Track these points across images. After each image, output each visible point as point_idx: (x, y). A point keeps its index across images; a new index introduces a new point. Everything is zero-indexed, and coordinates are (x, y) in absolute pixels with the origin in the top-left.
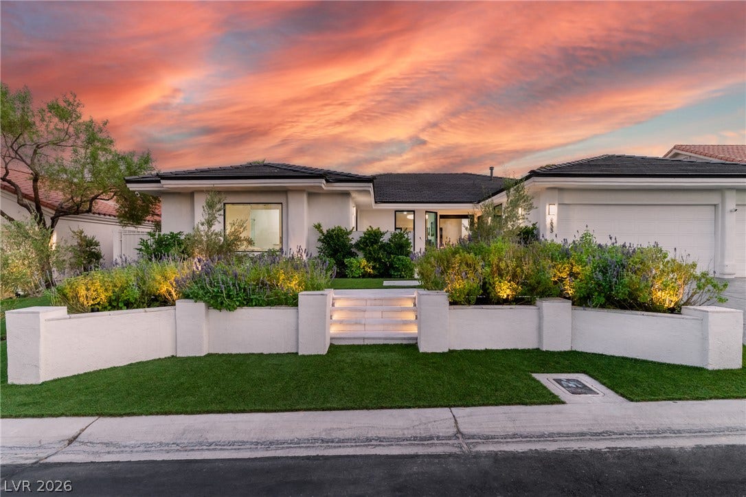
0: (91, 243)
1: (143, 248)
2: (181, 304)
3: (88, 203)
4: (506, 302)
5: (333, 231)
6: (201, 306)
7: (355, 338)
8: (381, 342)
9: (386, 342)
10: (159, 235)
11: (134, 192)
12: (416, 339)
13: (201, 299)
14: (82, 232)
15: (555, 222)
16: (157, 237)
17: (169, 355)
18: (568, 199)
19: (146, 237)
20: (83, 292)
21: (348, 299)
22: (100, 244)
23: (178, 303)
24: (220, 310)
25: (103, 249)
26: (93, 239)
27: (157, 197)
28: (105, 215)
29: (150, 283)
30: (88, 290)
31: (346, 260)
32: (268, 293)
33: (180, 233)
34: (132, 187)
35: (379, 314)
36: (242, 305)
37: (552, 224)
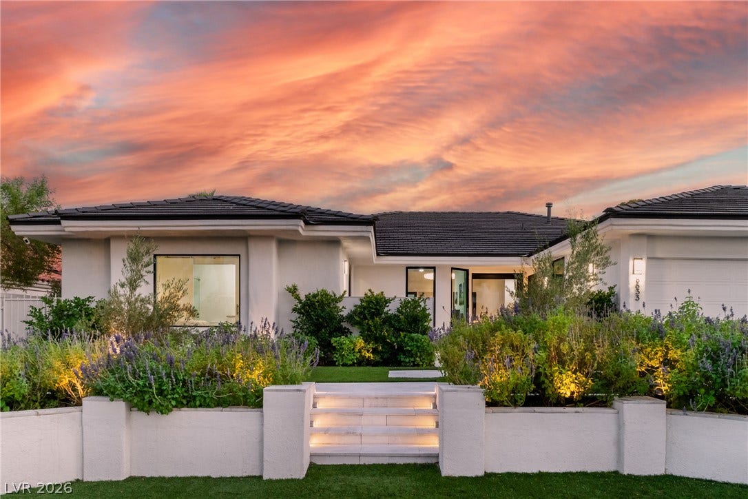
1: (35, 321)
2: (93, 406)
4: (569, 402)
5: (315, 296)
6: (120, 406)
7: (346, 455)
10: (59, 301)
11: (22, 237)
12: (437, 456)
13: (119, 396)
15: (642, 284)
16: (55, 304)
18: (661, 250)
19: (39, 305)
21: (336, 397)
23: (85, 401)
24: (148, 412)
27: (54, 246)
29: (45, 372)
31: (333, 340)
32: (219, 387)
33: (89, 299)
34: (18, 230)
35: (382, 420)
36: (180, 405)
37: (637, 288)
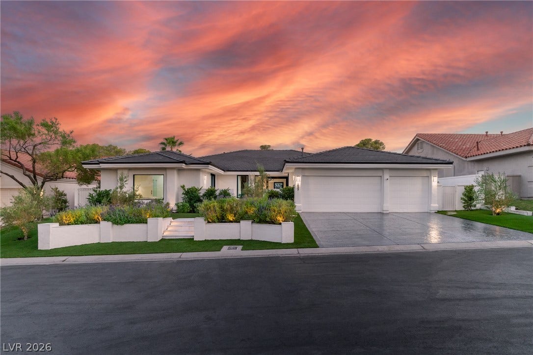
0: (62, 194)
1: (90, 198)
2: (103, 223)
3: (61, 174)
4: (231, 222)
5: (190, 189)
6: (110, 223)
7: (172, 236)
8: (182, 238)
9: (184, 238)
10: (99, 191)
11: (86, 169)
12: (193, 236)
13: (110, 221)
14: (57, 189)
15: (300, 185)
16: (98, 192)
17: (97, 242)
18: (307, 173)
19: (92, 192)
20: (64, 218)
21: (177, 222)
22: (67, 195)
23: (101, 222)
24: (117, 225)
25: (68, 198)
26: (63, 192)
27: (99, 170)
28: (70, 178)
29: (90, 215)
30: (66, 217)
31: (195, 204)
33: (110, 190)
34: (85, 166)
35: (188, 228)
36: (126, 223)
37: (298, 185)
